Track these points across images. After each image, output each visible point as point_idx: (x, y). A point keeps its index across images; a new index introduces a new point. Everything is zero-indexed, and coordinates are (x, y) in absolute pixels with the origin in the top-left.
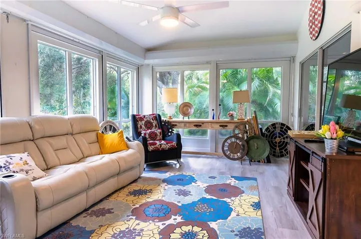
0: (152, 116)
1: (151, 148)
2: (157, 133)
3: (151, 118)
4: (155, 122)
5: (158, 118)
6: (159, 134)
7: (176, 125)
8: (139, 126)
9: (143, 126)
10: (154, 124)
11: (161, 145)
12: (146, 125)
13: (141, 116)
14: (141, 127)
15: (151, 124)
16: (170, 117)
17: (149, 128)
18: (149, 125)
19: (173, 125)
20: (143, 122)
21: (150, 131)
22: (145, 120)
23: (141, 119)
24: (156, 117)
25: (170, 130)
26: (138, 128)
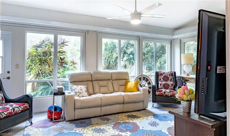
0: (170, 73)
1: (157, 93)
2: (170, 84)
3: (168, 74)
4: (171, 77)
5: (174, 74)
6: (170, 85)
7: (188, 80)
8: (159, 79)
9: (162, 79)
10: (170, 79)
11: (165, 92)
12: (164, 79)
13: (162, 73)
14: (160, 79)
15: (168, 78)
16: (188, 74)
17: (166, 81)
18: (166, 78)
19: (186, 80)
20: (162, 77)
21: (165, 82)
22: (164, 75)
23: (161, 74)
24: (172, 74)
25: (184, 84)
26: (158, 80)
